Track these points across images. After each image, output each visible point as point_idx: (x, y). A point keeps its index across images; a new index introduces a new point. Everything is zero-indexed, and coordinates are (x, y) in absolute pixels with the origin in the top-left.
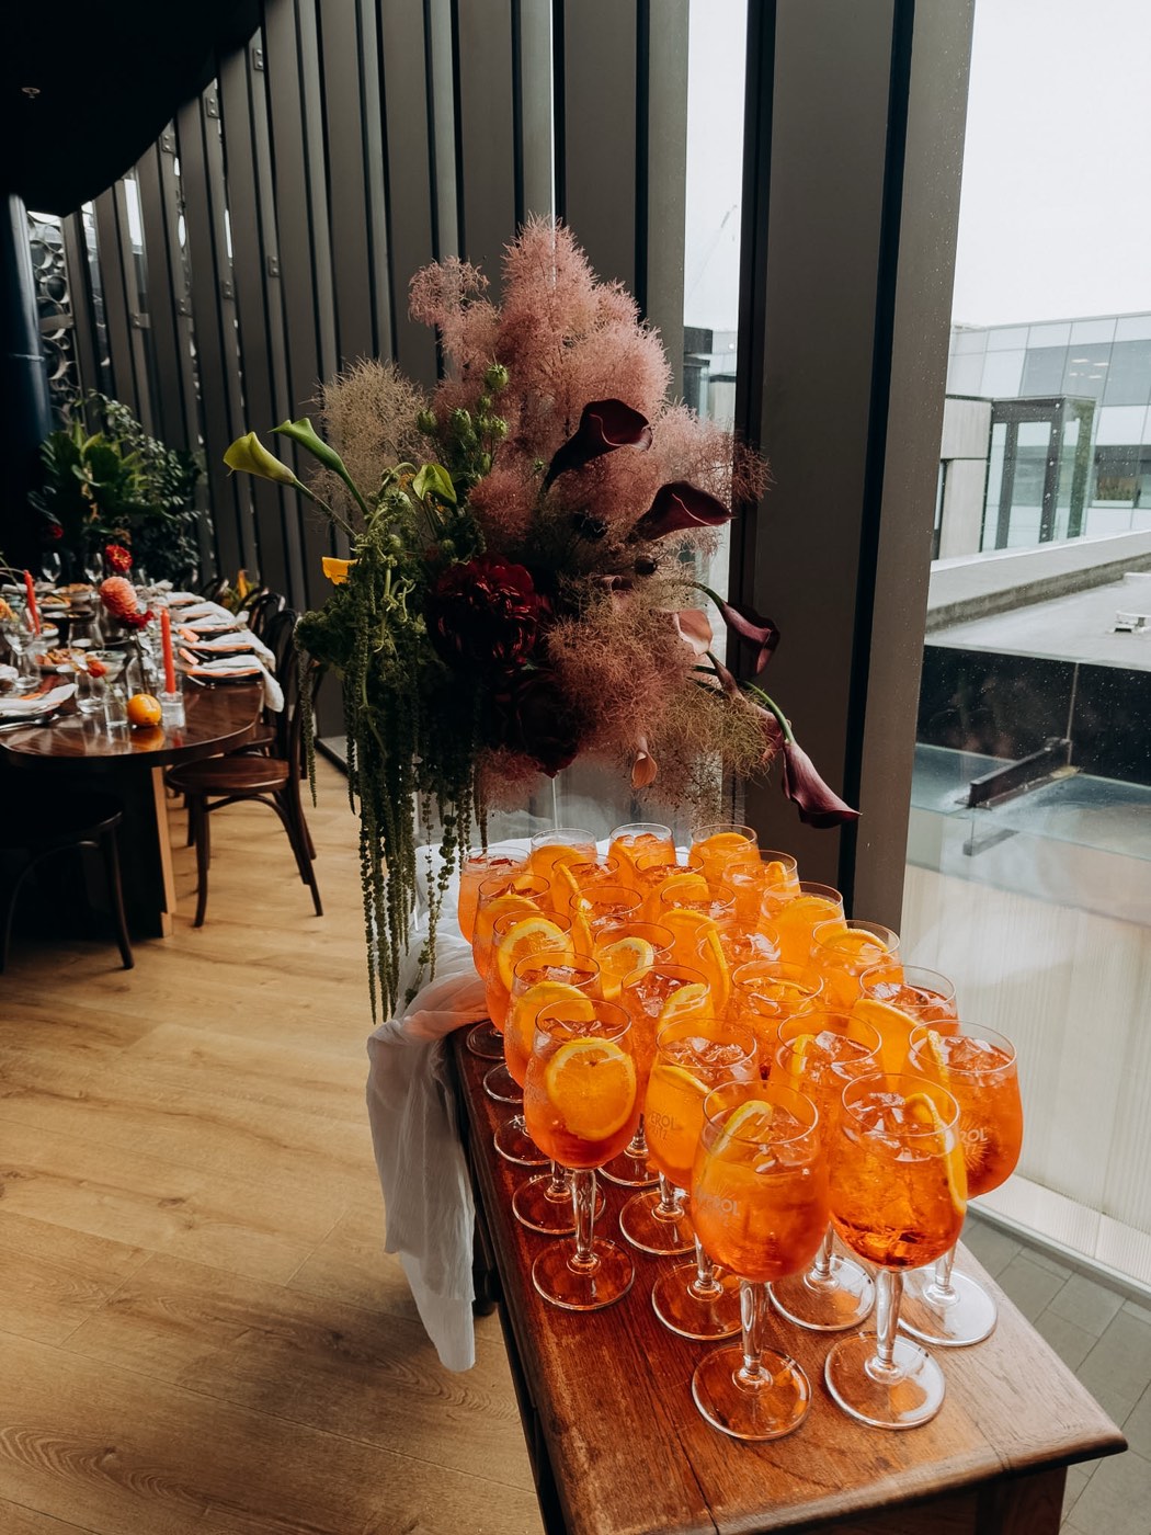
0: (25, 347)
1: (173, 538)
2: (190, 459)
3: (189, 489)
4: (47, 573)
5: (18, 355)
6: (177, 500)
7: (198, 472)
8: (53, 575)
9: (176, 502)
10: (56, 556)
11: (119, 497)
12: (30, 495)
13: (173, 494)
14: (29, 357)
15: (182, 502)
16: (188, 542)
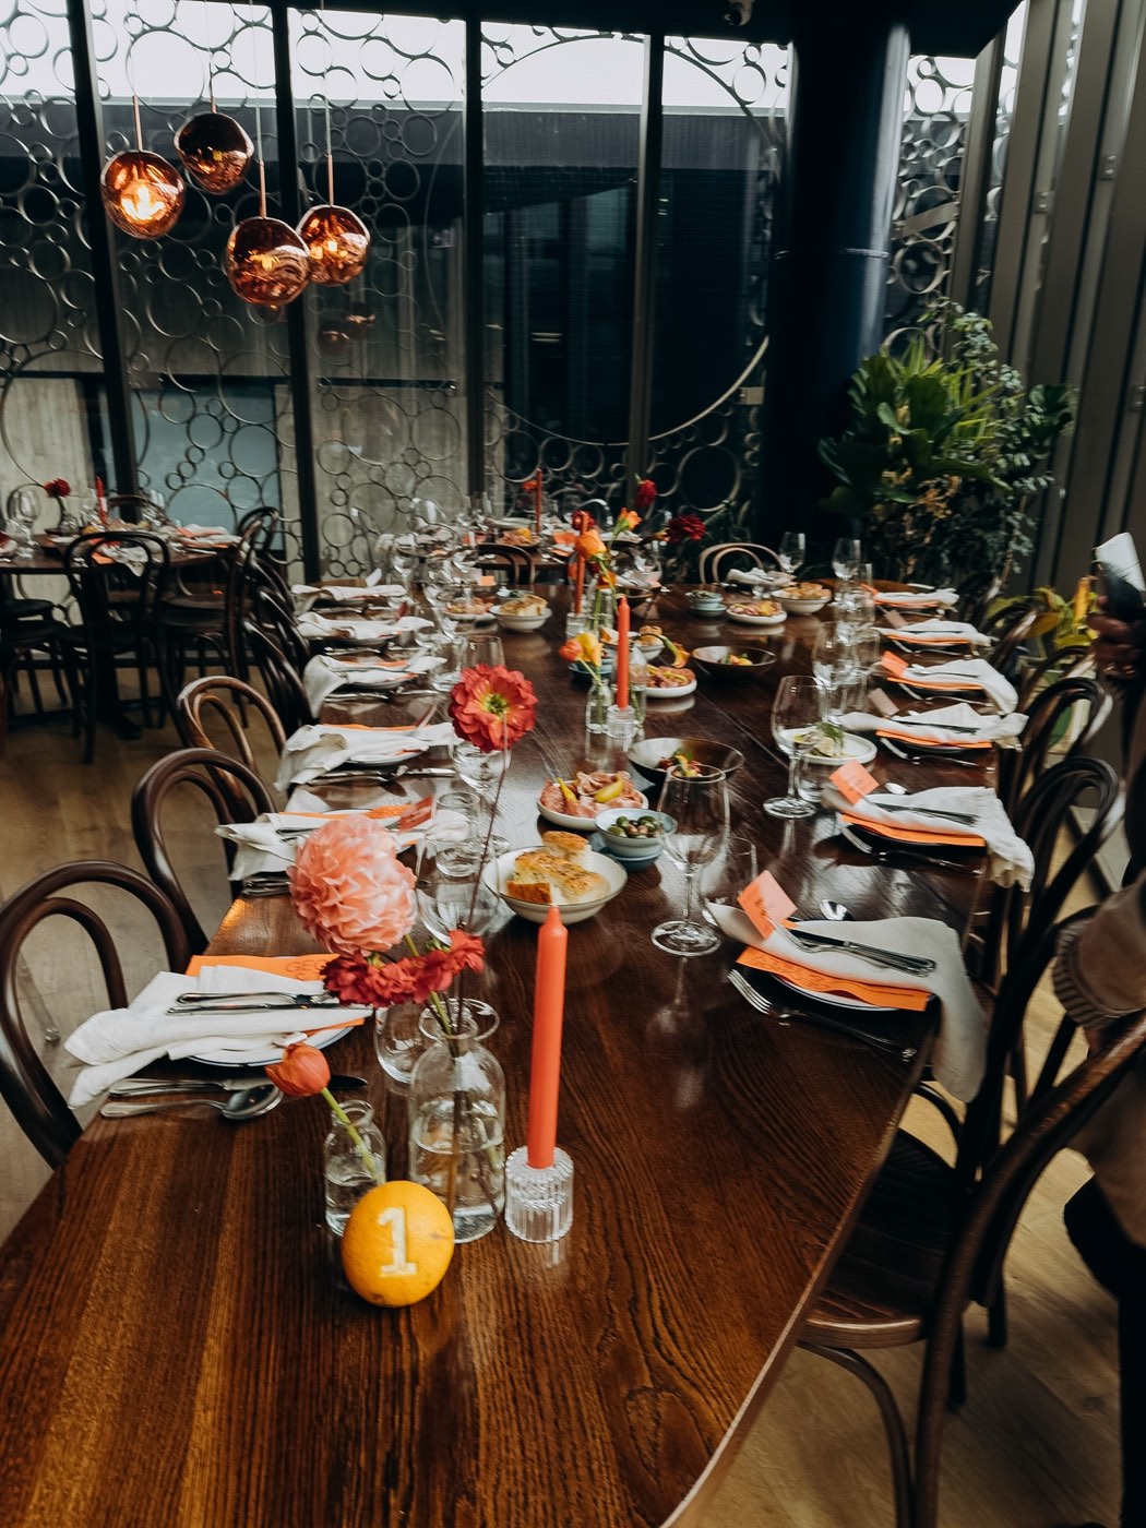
0: (864, 239)
1: (1002, 513)
2: (1061, 399)
3: (1047, 443)
4: (785, 561)
5: (852, 250)
6: (1022, 459)
7: (1066, 418)
8: (792, 563)
9: (1018, 462)
10: (802, 537)
11: (936, 450)
12: (823, 443)
13: (1019, 450)
14: (865, 251)
15: (1027, 463)
16: (1023, 522)
